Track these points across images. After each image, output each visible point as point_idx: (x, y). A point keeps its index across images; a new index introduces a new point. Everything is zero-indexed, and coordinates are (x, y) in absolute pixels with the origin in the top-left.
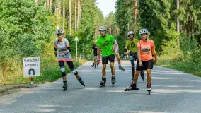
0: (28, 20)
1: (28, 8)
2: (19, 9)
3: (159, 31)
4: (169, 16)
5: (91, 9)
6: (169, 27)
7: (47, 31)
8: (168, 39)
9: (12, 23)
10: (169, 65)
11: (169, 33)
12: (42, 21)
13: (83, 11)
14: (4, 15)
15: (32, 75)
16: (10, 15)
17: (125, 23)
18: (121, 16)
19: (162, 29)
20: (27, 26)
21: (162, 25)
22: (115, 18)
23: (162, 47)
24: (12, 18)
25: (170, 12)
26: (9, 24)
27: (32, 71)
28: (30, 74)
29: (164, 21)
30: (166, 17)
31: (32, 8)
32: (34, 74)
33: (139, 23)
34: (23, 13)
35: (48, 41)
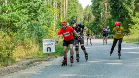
0: (35, 11)
1: (35, 3)
2: (28, 4)
3: (127, 18)
4: (134, 7)
5: (75, 3)
6: (134, 15)
7: (48, 19)
8: (133, 23)
9: (23, 13)
10: (138, 42)
11: (134, 19)
12: (45, 12)
13: (69, 5)
14: (18, 8)
15: (49, 52)
16: (22, 8)
17: (99, 13)
18: (96, 8)
19: (129, 17)
20: (34, 16)
21: (129, 14)
22: (91, 9)
23: (130, 29)
24: (23, 10)
25: (135, 5)
26: (21, 14)
27: (49, 49)
28: (48, 51)
29: (131, 11)
30: (132, 8)
31: (38, 3)
32: (50, 51)
33: (109, 12)
34: (31, 7)
35: (48, 27)
